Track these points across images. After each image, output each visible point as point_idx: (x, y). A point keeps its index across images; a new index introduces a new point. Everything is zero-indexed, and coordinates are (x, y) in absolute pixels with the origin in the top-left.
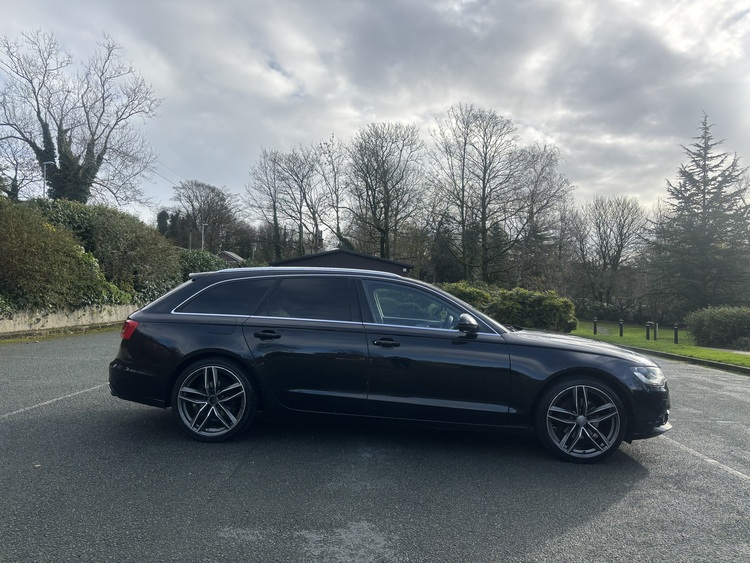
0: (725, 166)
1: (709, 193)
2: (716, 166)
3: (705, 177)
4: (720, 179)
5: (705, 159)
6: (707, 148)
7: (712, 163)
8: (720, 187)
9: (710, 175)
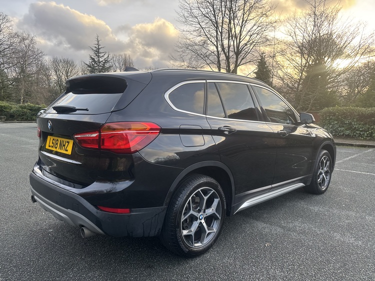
0: (106, 56)
2: (103, 56)
3: (99, 60)
4: (104, 61)
5: (98, 53)
6: (99, 49)
7: (101, 55)
8: (104, 65)
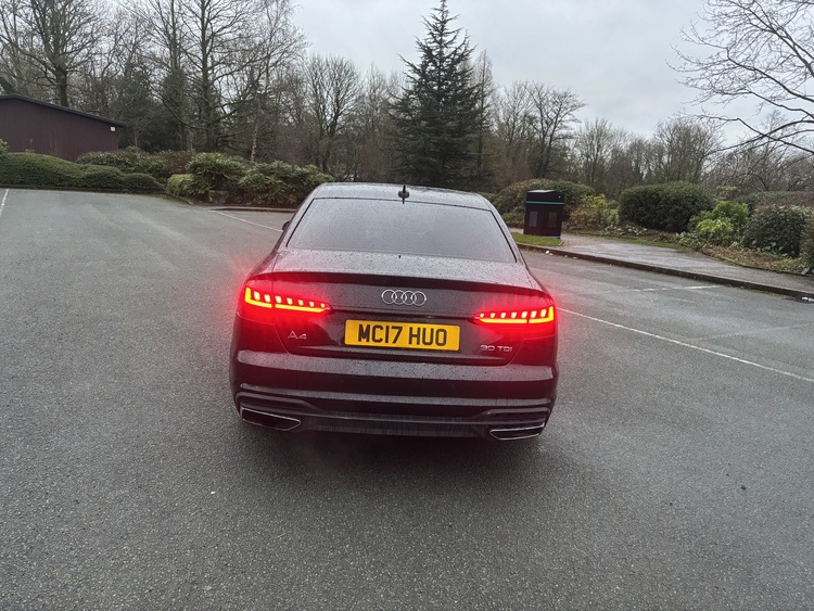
0: (458, 42)
1: (444, 70)
2: (451, 42)
3: (440, 53)
4: (453, 56)
5: (441, 33)
6: (443, 22)
7: (447, 39)
9: (446, 52)
